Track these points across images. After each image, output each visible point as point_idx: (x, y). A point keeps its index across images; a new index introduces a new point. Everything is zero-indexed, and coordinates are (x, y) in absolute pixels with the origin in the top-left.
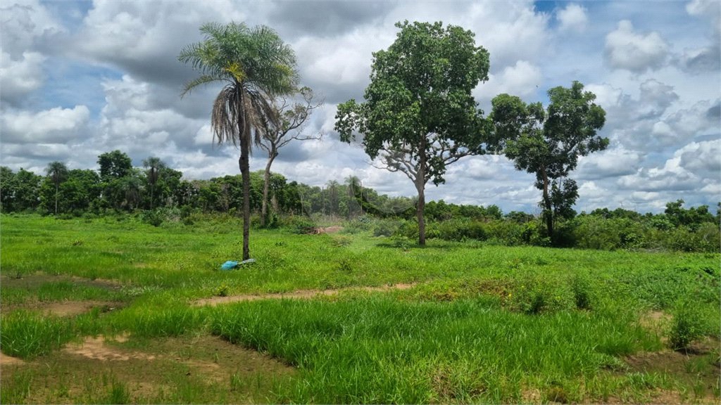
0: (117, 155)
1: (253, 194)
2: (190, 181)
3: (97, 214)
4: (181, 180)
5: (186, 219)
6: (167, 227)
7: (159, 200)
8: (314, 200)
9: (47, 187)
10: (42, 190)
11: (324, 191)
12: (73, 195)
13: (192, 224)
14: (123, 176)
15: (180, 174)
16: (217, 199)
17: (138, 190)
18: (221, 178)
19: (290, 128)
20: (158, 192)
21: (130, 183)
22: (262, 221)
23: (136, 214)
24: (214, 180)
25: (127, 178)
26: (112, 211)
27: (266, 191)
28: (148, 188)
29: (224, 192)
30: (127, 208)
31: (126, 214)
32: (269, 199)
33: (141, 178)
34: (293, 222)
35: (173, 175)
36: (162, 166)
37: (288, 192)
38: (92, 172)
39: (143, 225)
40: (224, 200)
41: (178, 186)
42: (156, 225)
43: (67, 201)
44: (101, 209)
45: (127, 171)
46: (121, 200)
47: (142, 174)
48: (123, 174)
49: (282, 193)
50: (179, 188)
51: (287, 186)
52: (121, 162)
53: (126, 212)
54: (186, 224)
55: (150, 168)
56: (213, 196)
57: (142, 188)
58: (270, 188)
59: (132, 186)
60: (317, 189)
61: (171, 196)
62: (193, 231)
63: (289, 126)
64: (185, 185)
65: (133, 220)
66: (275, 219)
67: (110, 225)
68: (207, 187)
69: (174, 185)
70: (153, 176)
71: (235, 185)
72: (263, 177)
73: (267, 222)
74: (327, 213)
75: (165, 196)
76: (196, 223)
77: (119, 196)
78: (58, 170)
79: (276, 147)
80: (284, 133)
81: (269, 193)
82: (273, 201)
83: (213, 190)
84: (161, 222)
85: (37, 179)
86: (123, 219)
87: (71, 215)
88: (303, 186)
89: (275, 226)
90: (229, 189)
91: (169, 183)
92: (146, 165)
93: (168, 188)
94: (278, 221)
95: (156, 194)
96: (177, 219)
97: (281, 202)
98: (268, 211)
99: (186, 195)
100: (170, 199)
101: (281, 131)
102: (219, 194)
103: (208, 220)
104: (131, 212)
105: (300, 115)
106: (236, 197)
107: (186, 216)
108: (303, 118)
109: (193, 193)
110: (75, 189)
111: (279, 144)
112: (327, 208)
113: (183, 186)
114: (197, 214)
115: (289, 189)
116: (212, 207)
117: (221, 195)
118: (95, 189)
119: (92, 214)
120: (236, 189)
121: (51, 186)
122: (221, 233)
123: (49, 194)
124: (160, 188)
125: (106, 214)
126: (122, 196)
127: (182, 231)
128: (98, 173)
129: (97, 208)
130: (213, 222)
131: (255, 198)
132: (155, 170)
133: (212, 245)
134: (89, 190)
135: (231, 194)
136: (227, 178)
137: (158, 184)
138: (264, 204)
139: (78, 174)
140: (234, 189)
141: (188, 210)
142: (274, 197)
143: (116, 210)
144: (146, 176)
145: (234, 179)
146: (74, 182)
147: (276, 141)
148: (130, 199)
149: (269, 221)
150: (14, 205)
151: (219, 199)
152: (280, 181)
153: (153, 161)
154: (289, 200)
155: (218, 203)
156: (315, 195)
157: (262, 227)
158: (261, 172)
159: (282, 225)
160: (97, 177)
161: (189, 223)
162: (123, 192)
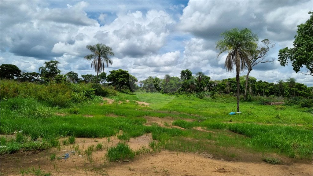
0: (187, 71)
1: (240, 86)
2: (213, 80)
3: (180, 93)
4: (210, 80)
5: (213, 96)
6: (205, 99)
7: (201, 88)
8: (271, 89)
9: (164, 84)
10: (162, 85)
11: (276, 85)
12: (172, 87)
13: (215, 98)
14: (188, 79)
15: (209, 78)
16: (225, 88)
17: (194, 85)
18: (226, 79)
19: (258, 58)
20: (201, 85)
21: (191, 82)
22: (245, 99)
23: (194, 94)
24: (223, 80)
25: (190, 80)
26: (184, 92)
27: (246, 85)
28: (198, 84)
29: (227, 85)
30: (190, 91)
31: (190, 94)
32: (248, 89)
33: (195, 80)
34: (259, 99)
35: (207, 78)
36: (203, 75)
37: (258, 85)
38: (178, 78)
39: (197, 98)
40: (228, 89)
41: (209, 83)
42: (201, 98)
43: (170, 88)
44: (181, 92)
45: (190, 77)
46: (188, 89)
47: (195, 78)
48: (189, 78)
49: (254, 86)
50: (209, 84)
51: (257, 83)
52: (188, 74)
53: (189, 93)
54: (212, 99)
55: (198, 76)
56: (223, 87)
57: (195, 84)
58: (248, 83)
59: (192, 83)
60: (272, 84)
61: (206, 87)
62: (215, 101)
63: (258, 57)
64: (212, 83)
65: (192, 96)
66: (250, 98)
67: (185, 98)
68: (220, 83)
69: (207, 82)
70: (200, 79)
71: (232, 82)
72: (245, 79)
73: (247, 98)
74: (277, 96)
75: (204, 87)
76: (216, 98)
77: (187, 87)
78: (168, 77)
79: (252, 66)
80: (255, 60)
81: (248, 86)
82: (250, 89)
83: (223, 85)
84: (203, 97)
85: (160, 81)
86: (189, 96)
87: (171, 94)
88: (265, 82)
89: (250, 100)
90: (230, 84)
91: (205, 82)
92: (197, 74)
93: (205, 84)
94: (252, 99)
95: (201, 86)
96: (209, 97)
97: (254, 90)
98: (247, 94)
99: (212, 87)
100: (205, 89)
101: (254, 59)
102: (226, 86)
103: (221, 97)
104: (191, 93)
105: (263, 52)
106: (233, 87)
107: (212, 95)
108: (265, 53)
109: (215, 86)
110: (172, 84)
111: (253, 65)
112: (277, 93)
113: (211, 83)
114: (217, 94)
115: (258, 84)
116: (222, 92)
117: (227, 87)
118: (179, 84)
119: (178, 94)
120: (233, 84)
121: (165, 83)
122: (227, 102)
123: (164, 86)
124: (202, 84)
125: (183, 94)
126: (189, 87)
127: (211, 101)
128: (180, 78)
129: (180, 91)
130: (223, 98)
131: (242, 88)
132: (201, 77)
133: (224, 107)
134: (177, 84)
135: (231, 86)
136: (229, 79)
137: (201, 82)
138: (245, 91)
139: (173, 78)
140: (232, 84)
141: (213, 93)
142: (250, 87)
143: (186, 92)
144: (197, 79)
145: (232, 80)
146: (172, 81)
147: (251, 64)
148: (191, 88)
149: (248, 99)
150: (153, 90)
151: (226, 88)
152: (254, 81)
153: (200, 73)
154: (257, 89)
155: (225, 90)
156: (271, 87)
157: (244, 101)
158: (244, 76)
159: (254, 100)
160: (179, 80)
161: (213, 98)
162: (189, 86)
